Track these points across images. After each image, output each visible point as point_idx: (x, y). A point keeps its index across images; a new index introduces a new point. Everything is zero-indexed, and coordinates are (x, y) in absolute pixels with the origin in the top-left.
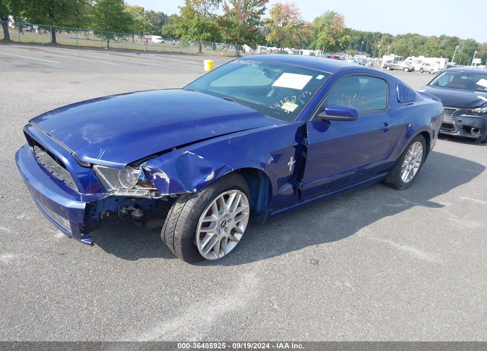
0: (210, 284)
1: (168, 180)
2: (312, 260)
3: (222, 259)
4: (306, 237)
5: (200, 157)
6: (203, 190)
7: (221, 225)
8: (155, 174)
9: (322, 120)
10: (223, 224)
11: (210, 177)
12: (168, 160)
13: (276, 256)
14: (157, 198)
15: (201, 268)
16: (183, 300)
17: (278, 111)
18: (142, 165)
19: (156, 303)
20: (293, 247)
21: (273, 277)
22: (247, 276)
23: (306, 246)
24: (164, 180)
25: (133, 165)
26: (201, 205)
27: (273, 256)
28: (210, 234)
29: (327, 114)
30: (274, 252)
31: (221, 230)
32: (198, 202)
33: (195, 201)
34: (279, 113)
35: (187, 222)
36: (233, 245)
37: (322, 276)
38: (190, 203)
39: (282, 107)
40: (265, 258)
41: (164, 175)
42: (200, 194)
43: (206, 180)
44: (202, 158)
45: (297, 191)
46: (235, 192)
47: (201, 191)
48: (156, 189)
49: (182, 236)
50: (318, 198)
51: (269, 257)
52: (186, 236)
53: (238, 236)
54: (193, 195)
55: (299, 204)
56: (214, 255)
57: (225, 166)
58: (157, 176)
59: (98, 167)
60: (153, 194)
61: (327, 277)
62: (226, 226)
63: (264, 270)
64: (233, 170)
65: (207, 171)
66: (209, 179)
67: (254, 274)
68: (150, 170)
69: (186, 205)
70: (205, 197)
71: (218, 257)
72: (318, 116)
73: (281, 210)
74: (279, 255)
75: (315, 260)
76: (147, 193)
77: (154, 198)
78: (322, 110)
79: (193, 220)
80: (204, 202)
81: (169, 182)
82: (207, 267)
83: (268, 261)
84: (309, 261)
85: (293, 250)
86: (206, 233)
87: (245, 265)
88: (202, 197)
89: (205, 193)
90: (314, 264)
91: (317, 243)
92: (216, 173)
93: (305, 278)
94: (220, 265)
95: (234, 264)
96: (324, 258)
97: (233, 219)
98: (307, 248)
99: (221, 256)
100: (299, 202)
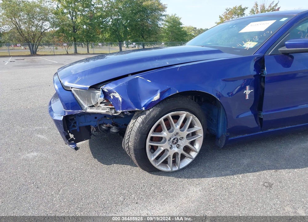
0: (156, 191)
1: (120, 99)
2: (266, 183)
3: (176, 171)
4: (267, 162)
5: (148, 81)
6: (151, 109)
7: (173, 142)
8: (111, 94)
9: (283, 54)
10: (175, 141)
11: (157, 97)
12: (121, 83)
13: (229, 175)
14: (116, 114)
15: (155, 176)
16: (126, 200)
17: (239, 49)
18: (101, 87)
19: (104, 199)
20: (250, 169)
21: (218, 194)
22: (192, 188)
23: (264, 170)
24: (117, 99)
25: (95, 87)
26: (148, 121)
27: (225, 175)
28: (161, 148)
29: (288, 48)
30: (228, 172)
31: (173, 146)
32: (146, 118)
33: (144, 118)
34: (239, 51)
35: (136, 135)
36: (187, 161)
37: (271, 199)
38: (140, 119)
39: (244, 46)
40: (217, 176)
41: (117, 95)
42: (148, 112)
43: (153, 100)
44: (150, 81)
45: (258, 119)
46: (184, 113)
47: (149, 110)
48: (113, 107)
49: (134, 147)
50: (284, 128)
51: (222, 176)
52: (137, 146)
53: (194, 155)
54: (142, 113)
55: (261, 132)
56: (168, 167)
57: (170, 88)
58: (113, 96)
59: (74, 90)
60: (113, 111)
61: (277, 201)
62: (178, 143)
63: (211, 186)
64: (178, 92)
65: (154, 93)
66: (156, 100)
67: (200, 188)
68: (107, 91)
69: (137, 121)
70: (152, 114)
71: (172, 169)
72: (278, 51)
73: (241, 136)
74: (233, 175)
75: (269, 183)
76: (108, 110)
77: (114, 114)
78: (283, 45)
79: (143, 134)
80: (151, 119)
81: (121, 101)
82: (160, 177)
83: (219, 179)
84: (261, 183)
85: (249, 172)
86: (157, 147)
87: (195, 179)
88: (150, 114)
89: (152, 111)
90: (267, 187)
91: (276, 168)
92: (162, 94)
93: (251, 198)
94: (173, 176)
95: (185, 178)
96: (280, 182)
97: (185, 138)
98: (265, 172)
99: (175, 169)
100: (261, 130)
